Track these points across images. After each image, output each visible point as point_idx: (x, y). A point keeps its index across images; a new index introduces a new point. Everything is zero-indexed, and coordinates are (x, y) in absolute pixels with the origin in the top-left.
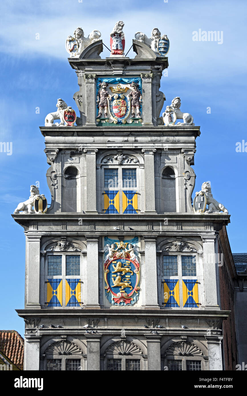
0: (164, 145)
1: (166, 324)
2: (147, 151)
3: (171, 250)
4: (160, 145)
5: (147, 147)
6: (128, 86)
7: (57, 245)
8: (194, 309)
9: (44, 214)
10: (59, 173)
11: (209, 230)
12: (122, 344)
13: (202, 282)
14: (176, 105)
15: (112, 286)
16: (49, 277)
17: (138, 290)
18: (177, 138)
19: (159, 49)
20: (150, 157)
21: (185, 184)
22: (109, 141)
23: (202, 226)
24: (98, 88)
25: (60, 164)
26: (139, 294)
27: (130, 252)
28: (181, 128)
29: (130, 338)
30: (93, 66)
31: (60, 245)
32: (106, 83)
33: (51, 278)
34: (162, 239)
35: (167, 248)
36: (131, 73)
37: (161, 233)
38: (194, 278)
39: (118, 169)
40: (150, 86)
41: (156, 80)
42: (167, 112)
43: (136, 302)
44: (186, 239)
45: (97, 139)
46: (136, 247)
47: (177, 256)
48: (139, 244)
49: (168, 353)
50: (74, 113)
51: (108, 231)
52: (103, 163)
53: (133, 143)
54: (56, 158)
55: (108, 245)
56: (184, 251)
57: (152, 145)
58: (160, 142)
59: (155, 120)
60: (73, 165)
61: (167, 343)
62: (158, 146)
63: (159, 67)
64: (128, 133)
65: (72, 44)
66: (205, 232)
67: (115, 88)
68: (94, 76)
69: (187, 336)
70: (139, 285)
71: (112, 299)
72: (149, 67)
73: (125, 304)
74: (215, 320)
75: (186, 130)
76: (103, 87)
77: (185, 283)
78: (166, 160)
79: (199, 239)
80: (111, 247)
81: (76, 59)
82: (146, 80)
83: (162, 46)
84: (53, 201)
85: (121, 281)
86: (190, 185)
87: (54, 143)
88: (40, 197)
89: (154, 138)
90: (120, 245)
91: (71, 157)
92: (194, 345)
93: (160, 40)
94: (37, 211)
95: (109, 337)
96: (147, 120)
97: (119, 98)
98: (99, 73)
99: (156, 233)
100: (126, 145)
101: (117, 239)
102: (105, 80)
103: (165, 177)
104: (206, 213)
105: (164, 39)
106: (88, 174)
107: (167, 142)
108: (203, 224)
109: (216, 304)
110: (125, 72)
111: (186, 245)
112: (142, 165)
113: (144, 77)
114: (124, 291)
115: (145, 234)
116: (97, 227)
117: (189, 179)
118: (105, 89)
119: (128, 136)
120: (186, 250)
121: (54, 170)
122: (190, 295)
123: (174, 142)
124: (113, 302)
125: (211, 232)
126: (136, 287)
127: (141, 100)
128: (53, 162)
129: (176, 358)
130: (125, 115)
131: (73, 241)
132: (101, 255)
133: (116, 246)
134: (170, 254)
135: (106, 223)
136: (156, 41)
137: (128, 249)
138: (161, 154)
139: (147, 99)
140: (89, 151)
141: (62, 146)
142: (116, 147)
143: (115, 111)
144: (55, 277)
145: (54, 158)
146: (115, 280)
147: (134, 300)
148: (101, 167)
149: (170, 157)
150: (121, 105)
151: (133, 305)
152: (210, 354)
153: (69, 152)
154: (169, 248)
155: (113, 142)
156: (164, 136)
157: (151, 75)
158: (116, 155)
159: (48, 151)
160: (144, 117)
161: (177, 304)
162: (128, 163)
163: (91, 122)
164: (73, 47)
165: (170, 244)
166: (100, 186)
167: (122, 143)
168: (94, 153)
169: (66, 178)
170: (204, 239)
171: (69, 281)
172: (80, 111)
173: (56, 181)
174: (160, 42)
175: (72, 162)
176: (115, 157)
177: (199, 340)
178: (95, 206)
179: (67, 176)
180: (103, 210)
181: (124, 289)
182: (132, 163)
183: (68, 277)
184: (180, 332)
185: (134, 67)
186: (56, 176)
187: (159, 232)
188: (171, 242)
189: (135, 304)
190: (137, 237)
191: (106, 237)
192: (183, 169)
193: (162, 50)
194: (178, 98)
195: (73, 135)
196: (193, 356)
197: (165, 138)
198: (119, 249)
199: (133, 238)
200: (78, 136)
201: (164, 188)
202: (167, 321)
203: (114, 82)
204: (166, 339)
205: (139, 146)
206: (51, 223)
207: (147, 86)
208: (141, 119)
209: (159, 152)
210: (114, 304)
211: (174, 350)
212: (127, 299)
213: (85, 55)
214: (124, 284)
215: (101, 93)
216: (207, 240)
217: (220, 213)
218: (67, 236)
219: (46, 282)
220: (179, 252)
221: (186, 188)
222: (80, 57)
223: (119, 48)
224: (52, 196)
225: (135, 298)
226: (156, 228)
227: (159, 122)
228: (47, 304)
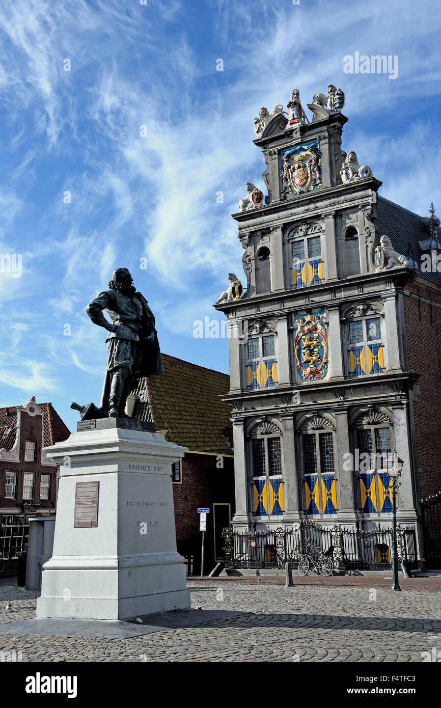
0: (342, 205)
1: (352, 394)
2: (327, 216)
3: (355, 316)
4: (339, 206)
5: (326, 212)
6: (308, 152)
7: (254, 328)
8: (380, 374)
9: (240, 300)
10: (252, 256)
11: (389, 288)
12: (315, 419)
13: (386, 345)
14: (351, 159)
15: (303, 362)
16: (249, 361)
17: (326, 363)
18: (354, 195)
19: (334, 105)
20: (331, 220)
21: (366, 242)
22: (292, 214)
23: (383, 284)
24: (281, 162)
25: (253, 247)
26: (327, 366)
27: (317, 324)
28: (356, 184)
29: (321, 413)
30: (275, 142)
31: (256, 328)
32: (288, 155)
33: (250, 361)
34: (345, 305)
35: (351, 314)
36: (309, 139)
37: (342, 299)
38: (378, 341)
39: (303, 240)
40: (327, 146)
41: (334, 138)
42: (344, 169)
43: (325, 375)
44: (368, 302)
45: (281, 214)
46: (323, 318)
47: (361, 320)
48: (325, 315)
49: (357, 424)
50: (261, 193)
51: (294, 307)
52: (290, 238)
53: (313, 210)
54: (249, 242)
55: (297, 320)
56: (367, 314)
57: (331, 207)
58: (339, 203)
59: (334, 180)
60: (264, 245)
61: (355, 413)
62: (337, 207)
63: (335, 124)
64: (309, 201)
65: (258, 125)
66: (385, 290)
67: (297, 158)
68: (276, 151)
69: (373, 404)
70: (327, 357)
71: (303, 375)
72: (325, 128)
73: (315, 379)
74: (398, 384)
75: (360, 184)
76: (285, 160)
77: (370, 348)
78: (347, 220)
79: (380, 299)
80: (299, 322)
81: (260, 140)
82: (323, 142)
83: (337, 101)
84: (249, 285)
85: (311, 356)
86: (371, 242)
87: (245, 228)
88: (236, 284)
89: (332, 200)
90: (308, 318)
91: (262, 238)
92: (381, 412)
93: (334, 97)
94: (235, 297)
95: (302, 414)
96: (327, 182)
97: (299, 167)
98: (280, 147)
99: (338, 300)
100: (307, 214)
101: (305, 313)
102: (287, 153)
103: (349, 238)
104: (384, 270)
105: (338, 94)
106: (275, 252)
107: (345, 201)
108: (383, 282)
109: (398, 366)
110: (304, 139)
111: (369, 307)
112: (324, 231)
113: (320, 139)
114: (313, 366)
115: (328, 303)
116: (285, 304)
117: (369, 236)
118: (287, 161)
119: (309, 204)
120: (369, 313)
121: (248, 254)
122: (376, 360)
123: (352, 200)
124: (304, 378)
125: (391, 289)
126: (324, 360)
127: (321, 163)
128: (247, 246)
129: (365, 427)
130: (306, 183)
131: (267, 322)
132: (291, 332)
133: (304, 321)
134: (355, 320)
135: (293, 299)
136: (331, 98)
137: (315, 322)
138: (342, 215)
139: (325, 162)
140: (275, 229)
141: (252, 229)
142: (299, 219)
143: (297, 181)
144: (254, 360)
145: (247, 242)
146: (304, 355)
147: (323, 374)
148: (288, 242)
149: (350, 216)
150: (301, 174)
151: (322, 379)
152: (395, 420)
153: (260, 233)
154: (354, 313)
155: (296, 214)
156: (342, 195)
157: (327, 135)
158: (300, 226)
159: (241, 237)
160: (323, 181)
161: (363, 372)
162: (313, 232)
163: (276, 199)
164: (259, 128)
165: (354, 309)
166: (287, 261)
167: (303, 213)
168: (280, 229)
169: (261, 260)
170: (385, 298)
171: (266, 362)
172: (268, 190)
173: (250, 264)
174: (335, 98)
175: (263, 242)
176: (300, 228)
177: (386, 407)
178: (283, 283)
179: (261, 257)
180: (292, 285)
181: (314, 363)
182: (316, 231)
183: (265, 358)
184: (366, 401)
185: (312, 132)
186: (250, 260)
187: (341, 298)
188: (355, 307)
189: (324, 377)
190: (323, 308)
191: (296, 312)
192: (363, 226)
193: (337, 105)
194: (352, 152)
195: (261, 216)
196: (381, 423)
197: (342, 198)
198: (307, 323)
199: (319, 310)
200: (266, 215)
201: (348, 250)
202: (352, 391)
203: (296, 152)
204: (354, 409)
205: (319, 212)
206: (247, 307)
207: (324, 148)
208: (321, 183)
209: (340, 213)
210: (305, 380)
211: (363, 420)
212: (316, 373)
213: (267, 133)
214: (312, 359)
215: (284, 166)
216: (388, 299)
217: (399, 267)
218: (261, 318)
219: (247, 366)
220: (363, 316)
221: (367, 246)
222: (263, 137)
223: (295, 117)
224: (248, 280)
225: (324, 371)
226: (338, 295)
227: (339, 182)
228: (248, 386)
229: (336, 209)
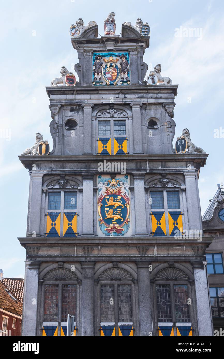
0: (149, 100)
1: (155, 251)
2: (135, 105)
5: (135, 102)
7: (57, 183)
9: (46, 156)
10: (60, 124)
12: (114, 270)
13: (185, 213)
14: (158, 70)
15: (105, 218)
16: (49, 211)
17: (129, 221)
18: (159, 95)
19: (143, 32)
20: (137, 109)
21: (168, 131)
22: (103, 98)
24: (94, 59)
25: (62, 117)
27: (121, 188)
28: (163, 87)
29: (122, 265)
30: (90, 44)
31: (60, 183)
32: (101, 55)
34: (149, 176)
35: (153, 184)
36: (121, 48)
37: (148, 171)
38: (178, 210)
39: (110, 121)
41: (140, 54)
42: (150, 76)
43: (127, 232)
44: (170, 177)
45: (93, 96)
46: (126, 184)
48: (128, 182)
49: (156, 278)
50: (74, 77)
52: (97, 116)
53: (123, 99)
54: (59, 111)
55: (101, 182)
56: (168, 187)
57: (139, 100)
58: (145, 98)
59: (141, 83)
60: (72, 118)
63: (143, 44)
65: (75, 30)
66: (186, 169)
68: (91, 51)
69: (174, 262)
71: (105, 230)
72: (135, 44)
73: (117, 234)
74: (199, 247)
76: (98, 58)
77: (171, 214)
79: (182, 175)
80: (104, 184)
81: (77, 39)
82: (133, 53)
83: (145, 30)
84: (55, 147)
85: (114, 214)
87: (57, 100)
88: (43, 143)
89: (140, 95)
90: (112, 182)
91: (71, 112)
92: (180, 270)
94: (41, 153)
95: (103, 264)
96: (134, 82)
97: (111, 66)
98: (94, 49)
99: (143, 171)
100: (117, 101)
101: (110, 177)
103: (150, 127)
105: (146, 25)
106: (83, 125)
107: (152, 98)
108: (184, 163)
110: (116, 48)
111: (170, 181)
112: (130, 117)
113: (131, 51)
114: (116, 223)
115: (134, 172)
116: (92, 167)
117: (170, 128)
118: (100, 59)
119: (118, 94)
121: (56, 122)
122: (176, 225)
123: (157, 98)
124: (106, 232)
125: (192, 169)
126: (126, 219)
127: (129, 68)
128: (56, 115)
130: (116, 79)
131: (71, 179)
132: (95, 190)
133: (108, 184)
134: (157, 189)
136: (140, 27)
137: (119, 186)
138: (146, 108)
140: (86, 106)
141: (63, 102)
142: (109, 103)
143: (108, 76)
144: (55, 211)
146: (107, 212)
147: (125, 230)
148: (96, 119)
149: (154, 110)
150: (112, 71)
152: (196, 278)
153: (69, 107)
154: (156, 184)
155: (106, 99)
156: (148, 93)
158: (108, 109)
159: (51, 106)
160: (132, 80)
161: (164, 233)
162: (119, 116)
164: (75, 32)
165: (156, 181)
166: (95, 134)
168: (90, 107)
169: (67, 129)
170: (186, 175)
171: (66, 214)
173: (57, 130)
174: (143, 27)
175: (72, 115)
178: (91, 149)
180: (97, 153)
181: (116, 220)
182: (122, 116)
183: (66, 211)
184: (168, 258)
185: (123, 44)
186: (57, 127)
191: (100, 175)
193: (145, 33)
196: (179, 280)
197: (150, 95)
198: (111, 186)
199: (123, 177)
200: (78, 94)
202: (155, 247)
204: (154, 265)
205: (128, 101)
206: (52, 164)
207: (134, 58)
208: (129, 81)
210: (107, 234)
211: (162, 275)
212: (119, 229)
213: (84, 35)
214: (116, 217)
215: (96, 63)
216: (189, 176)
218: (66, 175)
219: (46, 215)
220: (164, 188)
221: (169, 135)
222: (80, 37)
223: (111, 30)
224: (54, 143)
226: (143, 167)
227: (144, 84)
228: (45, 234)
229: (143, 102)
